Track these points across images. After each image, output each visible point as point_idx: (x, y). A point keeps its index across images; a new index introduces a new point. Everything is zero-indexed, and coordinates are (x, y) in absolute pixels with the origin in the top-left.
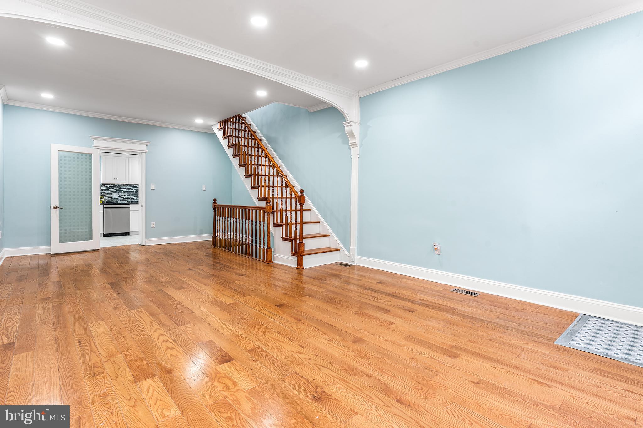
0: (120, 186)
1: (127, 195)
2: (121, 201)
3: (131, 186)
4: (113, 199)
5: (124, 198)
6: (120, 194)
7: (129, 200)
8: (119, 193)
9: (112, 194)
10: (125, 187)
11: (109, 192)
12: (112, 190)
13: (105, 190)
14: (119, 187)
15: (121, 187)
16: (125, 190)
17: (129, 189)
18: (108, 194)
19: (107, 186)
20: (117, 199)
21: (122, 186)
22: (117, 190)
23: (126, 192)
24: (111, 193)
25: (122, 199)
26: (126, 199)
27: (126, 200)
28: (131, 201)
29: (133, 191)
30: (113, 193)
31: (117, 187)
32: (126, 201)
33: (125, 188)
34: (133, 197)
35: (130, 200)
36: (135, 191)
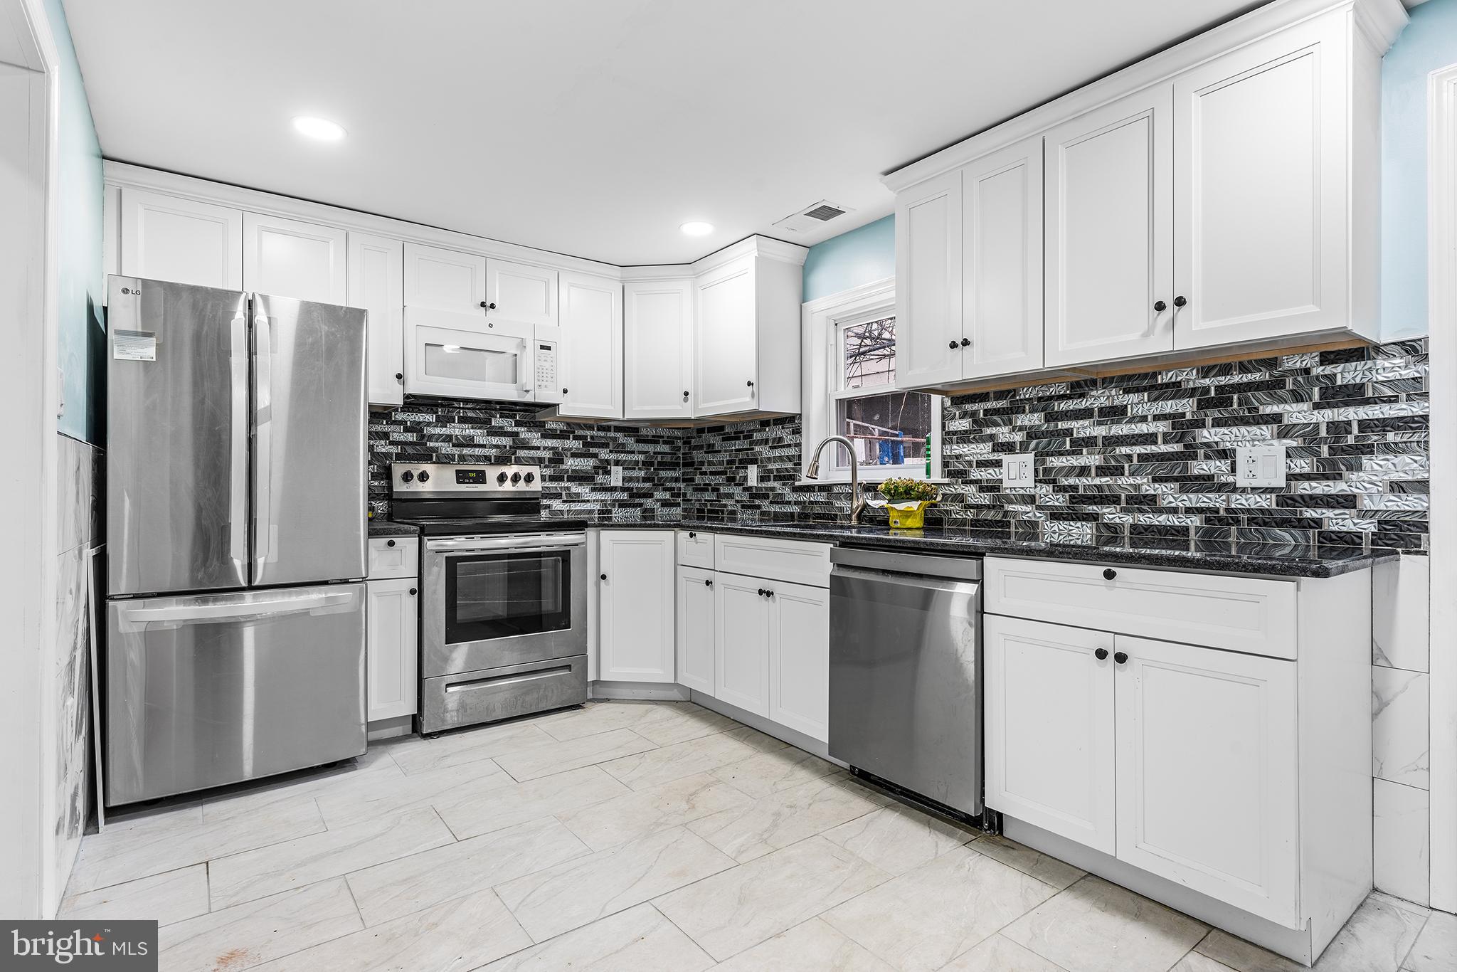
0: (1051, 398)
1: (1101, 471)
2: (1056, 516)
3: (1127, 391)
4: (1011, 502)
5: (1077, 498)
6: (1056, 462)
7: (1111, 514)
8: (1041, 455)
9: (998, 464)
10: (1083, 404)
11: (982, 450)
12: (1003, 433)
13: (963, 437)
14: (1044, 404)
15: (1063, 406)
16: (1083, 428)
17: (1115, 413)
18: (982, 464)
19: (975, 407)
20: (1031, 499)
21: (1061, 397)
22: (1032, 434)
23: (1090, 442)
24: (995, 457)
25: (1060, 501)
26: (1092, 500)
27: (1093, 509)
28: (1129, 519)
29: (1143, 428)
30: (1006, 458)
31: (1032, 411)
32: (1094, 517)
33: (1086, 414)
34: (1148, 488)
35: (1126, 511)
36: (1162, 427)
